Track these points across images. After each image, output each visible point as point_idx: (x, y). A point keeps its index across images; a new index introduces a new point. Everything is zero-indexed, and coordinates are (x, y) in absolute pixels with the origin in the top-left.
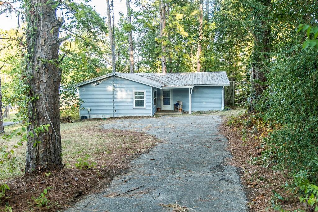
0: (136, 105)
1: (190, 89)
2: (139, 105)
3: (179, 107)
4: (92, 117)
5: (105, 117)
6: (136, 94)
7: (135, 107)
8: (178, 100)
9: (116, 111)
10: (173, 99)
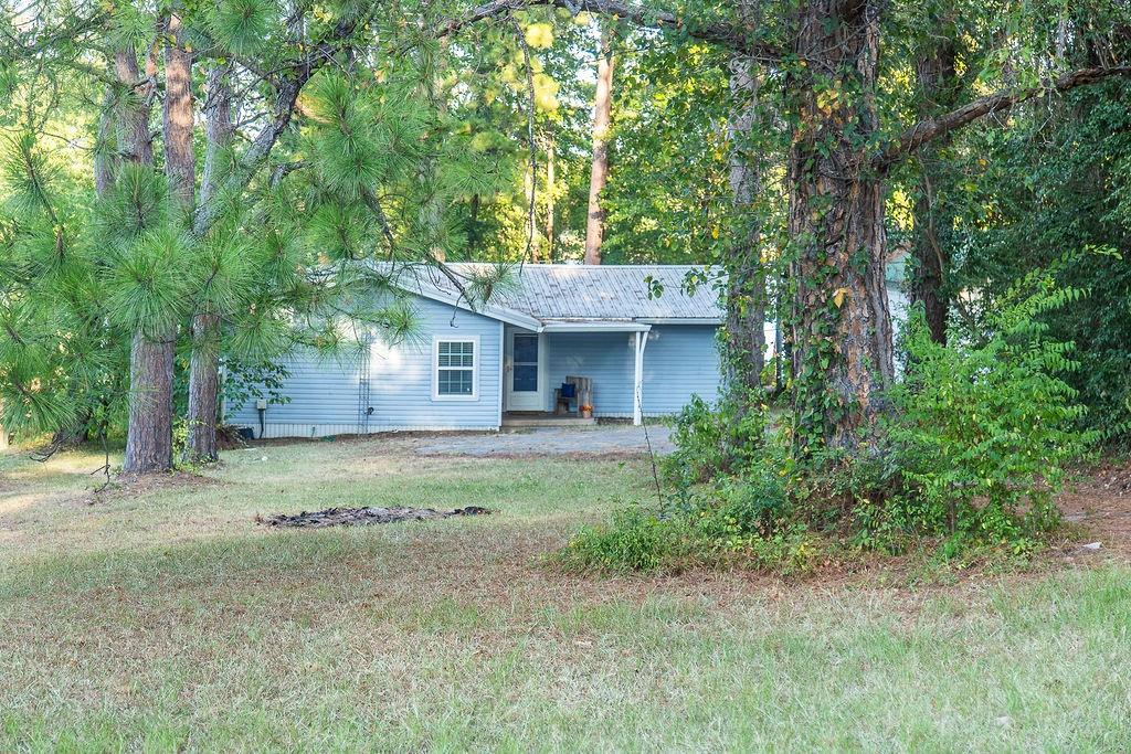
0: (443, 389)
1: (638, 335)
2: (455, 389)
3: (583, 400)
4: (272, 431)
5: (322, 432)
6: (443, 347)
7: (437, 397)
8: (573, 374)
9: (371, 410)
10: (552, 368)
